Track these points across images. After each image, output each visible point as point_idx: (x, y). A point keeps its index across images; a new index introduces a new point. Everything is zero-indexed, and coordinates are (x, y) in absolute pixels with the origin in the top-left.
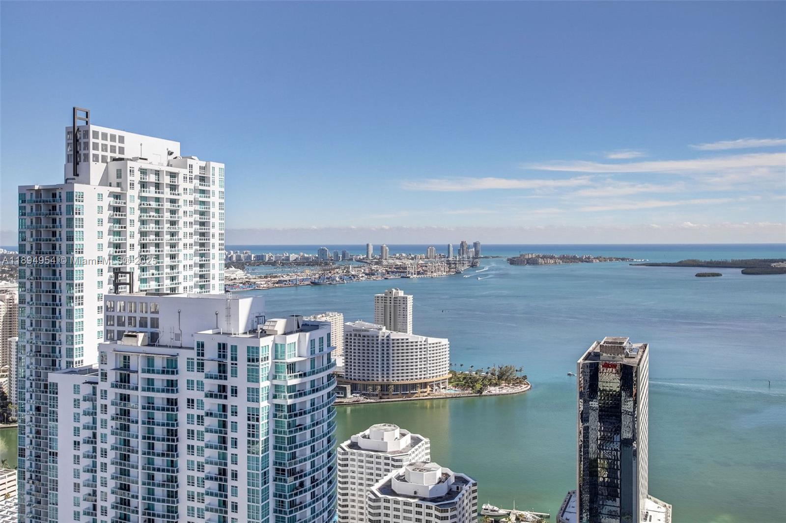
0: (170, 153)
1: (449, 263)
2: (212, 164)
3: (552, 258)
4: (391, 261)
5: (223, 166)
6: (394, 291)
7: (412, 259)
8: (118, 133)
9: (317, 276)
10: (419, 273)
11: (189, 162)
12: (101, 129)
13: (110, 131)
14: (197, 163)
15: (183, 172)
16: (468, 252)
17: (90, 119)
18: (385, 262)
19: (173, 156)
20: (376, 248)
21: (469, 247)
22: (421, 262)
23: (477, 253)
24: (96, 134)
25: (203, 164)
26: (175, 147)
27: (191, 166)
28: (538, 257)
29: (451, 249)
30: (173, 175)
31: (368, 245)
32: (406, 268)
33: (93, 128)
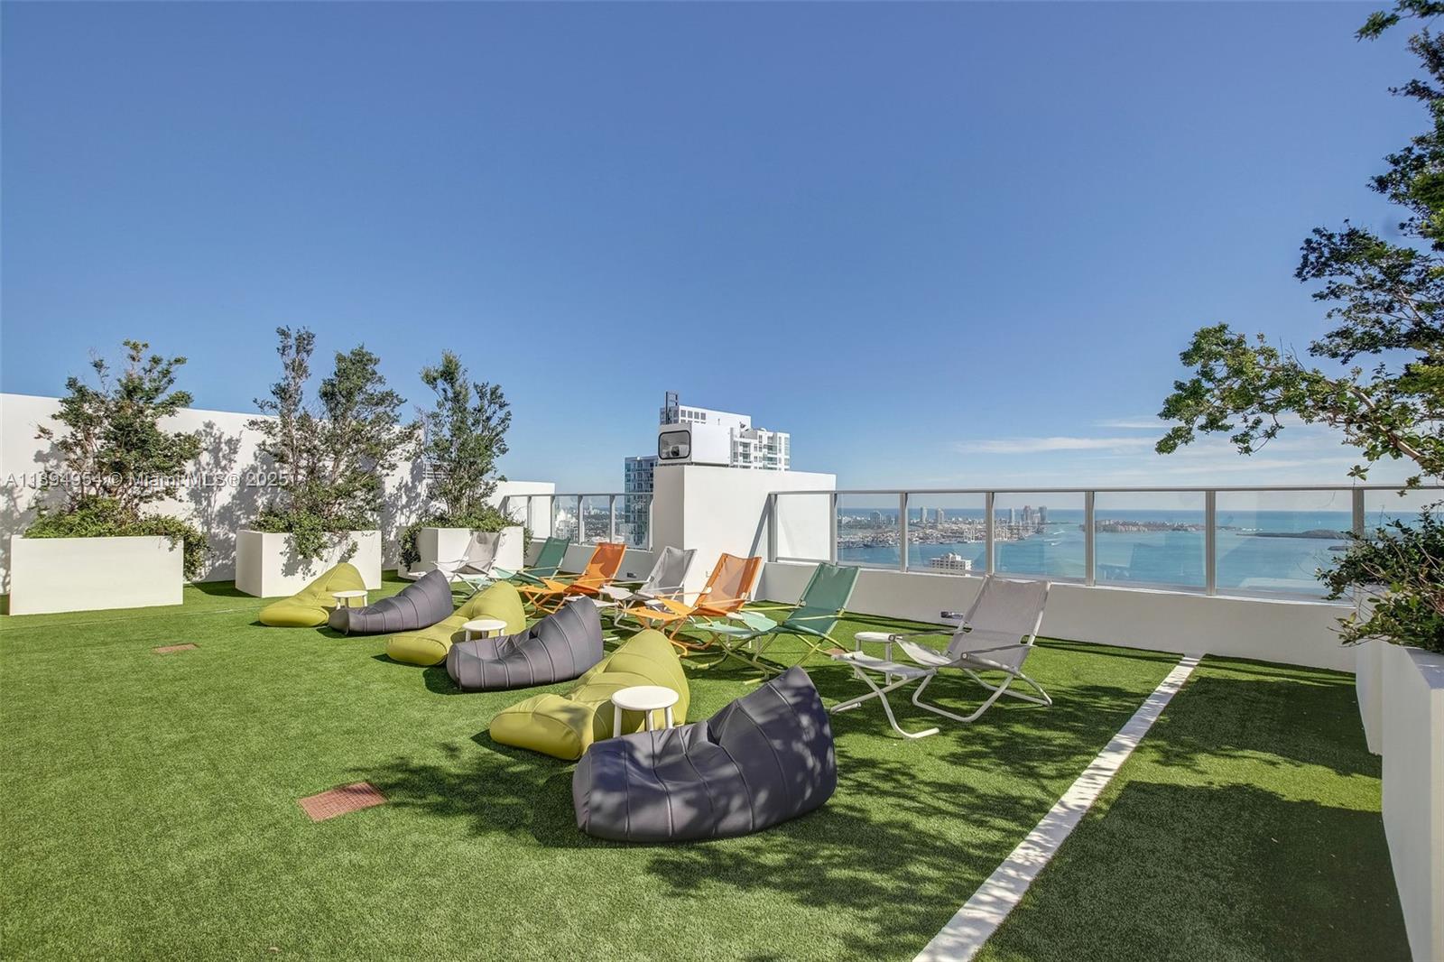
0: (743, 426)
1: (1010, 528)
2: (779, 434)
3: (1135, 525)
4: (946, 526)
5: (788, 436)
6: (951, 555)
7: (970, 523)
8: (700, 411)
9: (870, 539)
10: (977, 538)
11: (759, 433)
12: (687, 409)
13: (694, 410)
14: (765, 435)
15: (754, 442)
16: (1032, 518)
17: (679, 401)
18: (940, 527)
19: (746, 428)
20: (929, 512)
21: (1033, 512)
22: (979, 527)
23: (1043, 518)
24: (683, 412)
25: (771, 434)
26: (747, 420)
27: (761, 437)
28: (1117, 523)
29: (1013, 514)
30: (746, 445)
31: (922, 509)
32: (963, 533)
33: (681, 408)
